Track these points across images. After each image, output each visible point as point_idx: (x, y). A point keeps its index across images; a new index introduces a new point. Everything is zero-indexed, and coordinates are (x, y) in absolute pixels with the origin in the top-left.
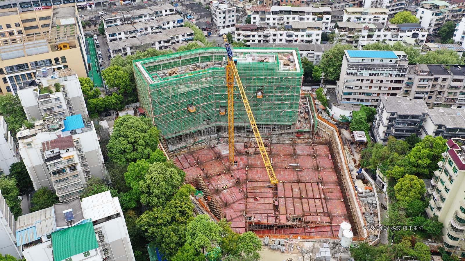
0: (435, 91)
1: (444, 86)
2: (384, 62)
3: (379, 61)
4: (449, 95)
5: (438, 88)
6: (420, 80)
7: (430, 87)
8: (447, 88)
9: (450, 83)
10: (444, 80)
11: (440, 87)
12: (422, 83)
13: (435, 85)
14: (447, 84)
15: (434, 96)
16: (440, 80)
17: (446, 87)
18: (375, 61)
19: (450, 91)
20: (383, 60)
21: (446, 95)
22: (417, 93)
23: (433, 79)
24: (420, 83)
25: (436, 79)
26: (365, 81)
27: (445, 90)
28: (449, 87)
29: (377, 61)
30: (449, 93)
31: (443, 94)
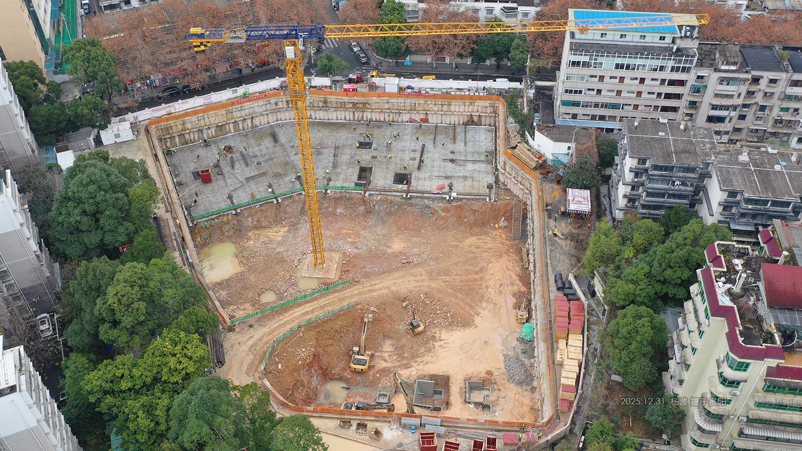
0: (753, 104)
1: (772, 94)
2: (647, 40)
3: (637, 39)
4: (782, 113)
5: (759, 99)
6: (722, 81)
7: (742, 96)
8: (779, 99)
9: (786, 88)
10: (773, 81)
11: (763, 97)
12: (725, 89)
13: (754, 93)
14: (778, 89)
15: (750, 114)
16: (763, 83)
17: (776, 96)
18: (628, 38)
19: (785, 105)
20: (645, 36)
21: (775, 113)
22: (714, 107)
23: (748, 80)
24: (720, 87)
25: (756, 80)
26: (607, 79)
27: (775, 102)
28: (783, 97)
29: (633, 39)
30: (782, 109)
31: (770, 111)
